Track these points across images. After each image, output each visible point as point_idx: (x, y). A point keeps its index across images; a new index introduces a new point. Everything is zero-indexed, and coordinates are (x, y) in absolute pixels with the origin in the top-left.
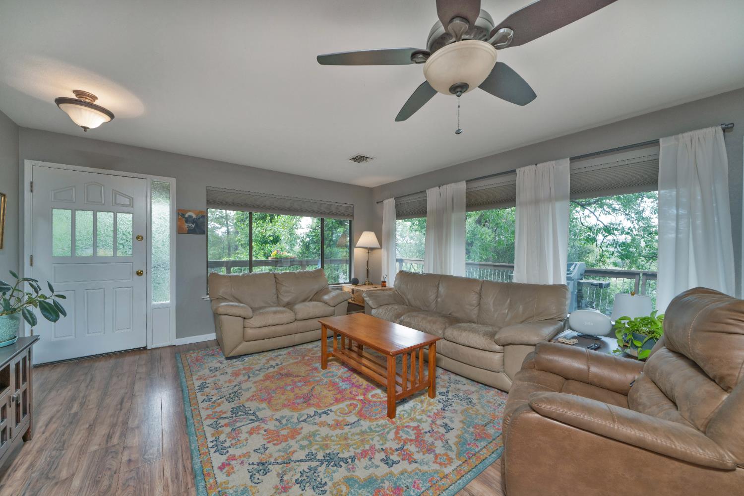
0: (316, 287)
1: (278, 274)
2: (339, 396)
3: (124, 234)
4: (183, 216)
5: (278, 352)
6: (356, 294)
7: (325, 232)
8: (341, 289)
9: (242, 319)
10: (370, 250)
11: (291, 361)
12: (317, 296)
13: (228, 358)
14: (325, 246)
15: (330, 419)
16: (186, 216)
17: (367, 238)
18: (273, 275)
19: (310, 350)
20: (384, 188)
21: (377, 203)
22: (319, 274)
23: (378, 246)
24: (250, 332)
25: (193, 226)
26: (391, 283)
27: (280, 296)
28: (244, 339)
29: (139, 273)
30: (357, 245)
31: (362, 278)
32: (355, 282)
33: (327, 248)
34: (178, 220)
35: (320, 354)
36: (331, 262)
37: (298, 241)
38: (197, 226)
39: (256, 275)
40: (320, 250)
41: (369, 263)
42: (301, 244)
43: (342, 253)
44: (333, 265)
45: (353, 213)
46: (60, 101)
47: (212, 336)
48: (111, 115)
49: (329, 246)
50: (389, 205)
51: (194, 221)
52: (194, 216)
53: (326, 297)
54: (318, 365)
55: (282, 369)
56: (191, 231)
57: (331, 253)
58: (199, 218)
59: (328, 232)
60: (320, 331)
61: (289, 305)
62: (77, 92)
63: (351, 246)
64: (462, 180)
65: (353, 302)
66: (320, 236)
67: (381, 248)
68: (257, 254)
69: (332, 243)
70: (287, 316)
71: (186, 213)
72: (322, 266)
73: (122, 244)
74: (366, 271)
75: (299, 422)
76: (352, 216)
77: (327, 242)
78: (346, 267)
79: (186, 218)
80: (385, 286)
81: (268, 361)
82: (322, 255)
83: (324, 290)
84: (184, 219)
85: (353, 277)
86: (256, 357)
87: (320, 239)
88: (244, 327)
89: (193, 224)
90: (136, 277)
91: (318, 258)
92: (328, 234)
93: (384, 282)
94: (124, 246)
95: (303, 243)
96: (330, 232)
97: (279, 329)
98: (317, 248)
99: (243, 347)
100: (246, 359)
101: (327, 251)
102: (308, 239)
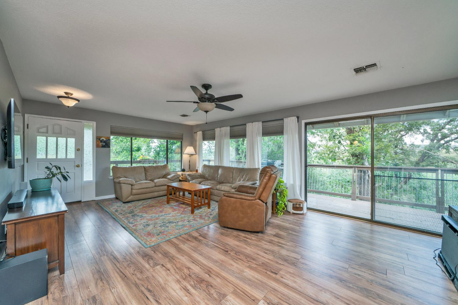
0: (164, 173)
1: (146, 167)
2: (174, 210)
3: (71, 148)
4: (99, 139)
5: (147, 200)
6: (184, 176)
7: (168, 145)
8: (177, 173)
9: (130, 186)
10: (191, 155)
11: (153, 203)
12: (165, 176)
13: (124, 203)
14: (168, 153)
15: (171, 215)
16: (101, 139)
17: (189, 150)
18: (143, 167)
19: (161, 199)
20: (198, 126)
21: (195, 133)
22: (165, 167)
23: (195, 153)
24: (134, 191)
25: (104, 144)
26: (200, 171)
27: (147, 177)
28: (131, 194)
29: (78, 166)
30: (184, 153)
31: (187, 168)
32: (183, 170)
33: (169, 154)
34: (97, 141)
35: (166, 200)
36: (172, 161)
37: (153, 150)
38: (106, 144)
39: (135, 167)
40: (166, 155)
41: (190, 161)
42: (154, 152)
43: (177, 157)
44: (173, 163)
45: (183, 137)
46: (59, 97)
47: (113, 196)
48: (78, 101)
49: (171, 153)
50: (199, 134)
51: (105, 142)
52: (105, 139)
53: (169, 177)
54: (166, 203)
55: (149, 205)
56: (103, 146)
57: (172, 157)
58: (107, 141)
59: (170, 145)
60: (166, 191)
61: (152, 180)
62: (66, 93)
63: (181, 153)
64: (228, 126)
65: (182, 180)
66: (165, 147)
67: (196, 154)
68: (128, 158)
69: (172, 151)
70: (152, 184)
71: (101, 138)
72: (167, 163)
73: (70, 152)
74: (189, 166)
75: (159, 217)
76: (182, 139)
77: (169, 151)
78: (179, 163)
79: (101, 141)
80: (197, 172)
81: (143, 203)
82: (167, 158)
83: (168, 174)
84: (100, 141)
85: (182, 168)
86: (137, 202)
87: (166, 149)
88: (132, 189)
89: (104, 143)
90: (76, 168)
91: (165, 160)
92: (170, 147)
93: (197, 170)
94: (70, 153)
95: (156, 151)
96: (172, 145)
97: (148, 190)
98: (164, 154)
99: (131, 198)
100: (133, 203)
101: (170, 156)
102: (159, 149)
